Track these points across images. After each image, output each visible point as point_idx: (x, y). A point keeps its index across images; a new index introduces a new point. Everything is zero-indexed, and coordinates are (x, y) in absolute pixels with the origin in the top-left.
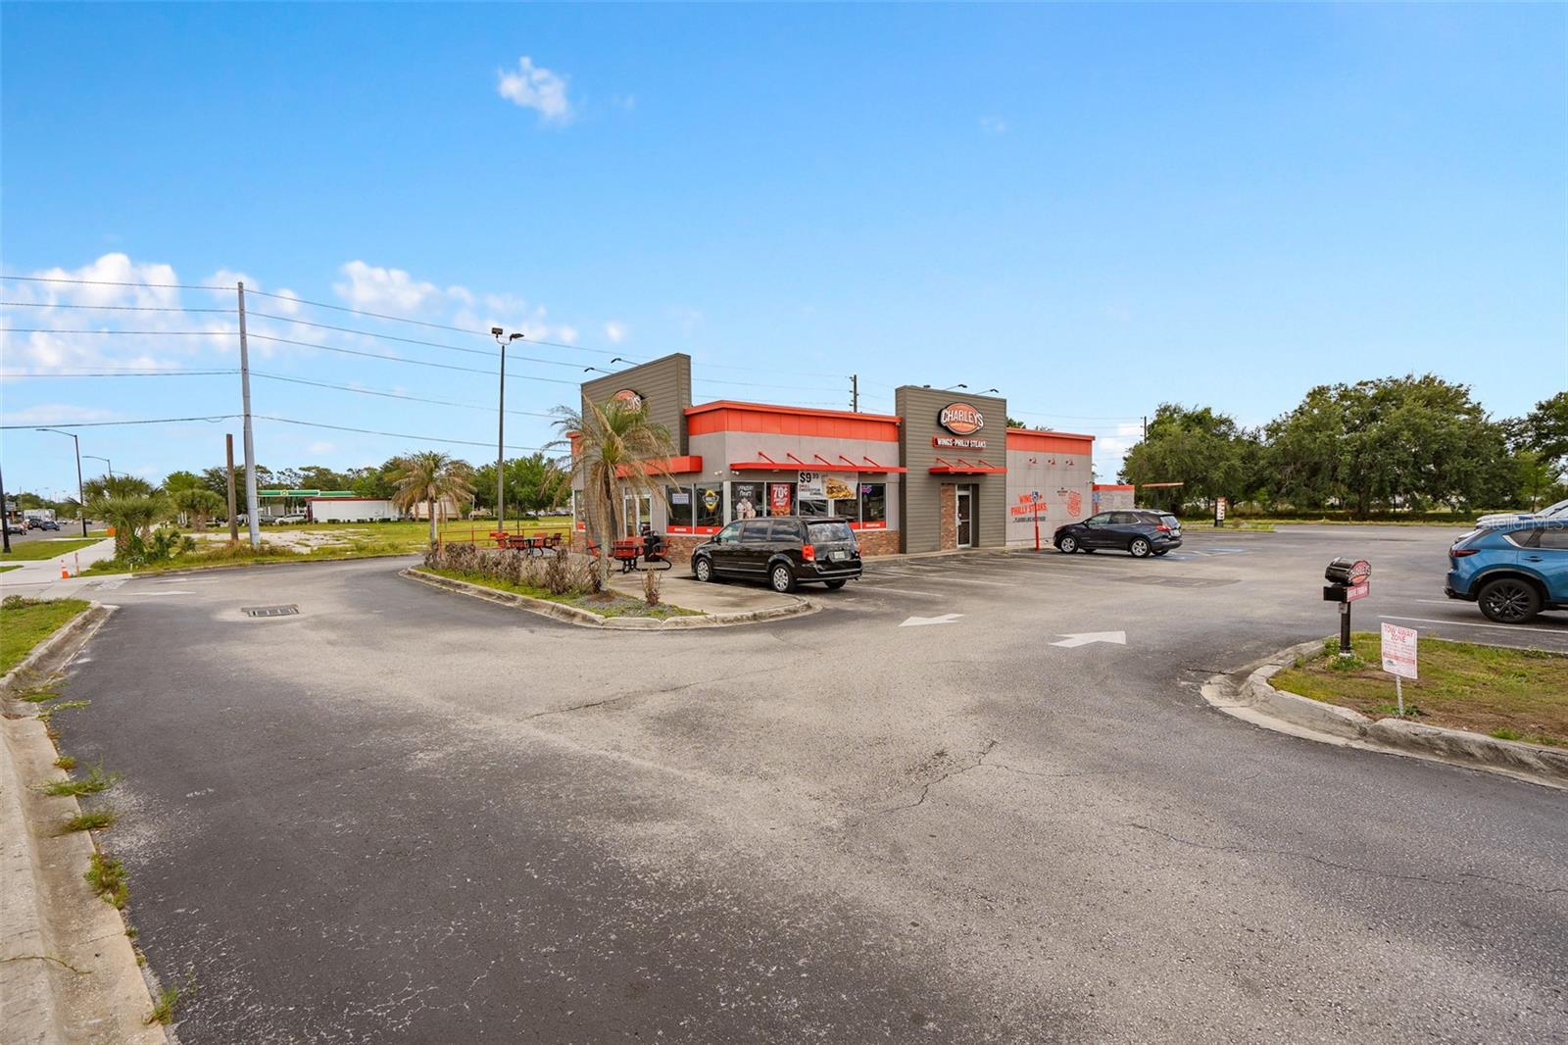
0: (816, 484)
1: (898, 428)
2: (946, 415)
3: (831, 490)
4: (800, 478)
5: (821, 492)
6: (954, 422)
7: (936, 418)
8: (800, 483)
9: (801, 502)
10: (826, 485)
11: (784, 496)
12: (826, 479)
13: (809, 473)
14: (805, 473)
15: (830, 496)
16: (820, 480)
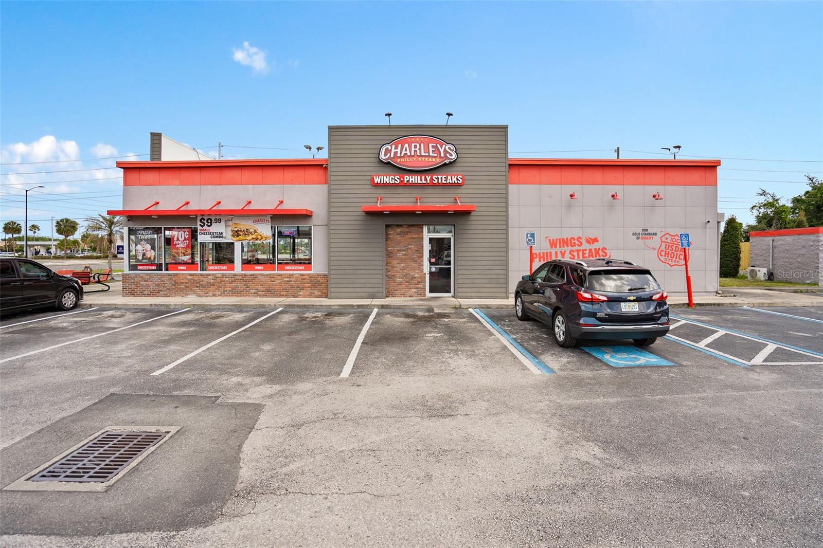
0: (216, 228)
3: (236, 233)
4: (199, 223)
5: (224, 235)
10: (229, 229)
11: (185, 239)
12: (230, 223)
13: (210, 217)
14: (206, 218)
15: (236, 239)
16: (223, 223)
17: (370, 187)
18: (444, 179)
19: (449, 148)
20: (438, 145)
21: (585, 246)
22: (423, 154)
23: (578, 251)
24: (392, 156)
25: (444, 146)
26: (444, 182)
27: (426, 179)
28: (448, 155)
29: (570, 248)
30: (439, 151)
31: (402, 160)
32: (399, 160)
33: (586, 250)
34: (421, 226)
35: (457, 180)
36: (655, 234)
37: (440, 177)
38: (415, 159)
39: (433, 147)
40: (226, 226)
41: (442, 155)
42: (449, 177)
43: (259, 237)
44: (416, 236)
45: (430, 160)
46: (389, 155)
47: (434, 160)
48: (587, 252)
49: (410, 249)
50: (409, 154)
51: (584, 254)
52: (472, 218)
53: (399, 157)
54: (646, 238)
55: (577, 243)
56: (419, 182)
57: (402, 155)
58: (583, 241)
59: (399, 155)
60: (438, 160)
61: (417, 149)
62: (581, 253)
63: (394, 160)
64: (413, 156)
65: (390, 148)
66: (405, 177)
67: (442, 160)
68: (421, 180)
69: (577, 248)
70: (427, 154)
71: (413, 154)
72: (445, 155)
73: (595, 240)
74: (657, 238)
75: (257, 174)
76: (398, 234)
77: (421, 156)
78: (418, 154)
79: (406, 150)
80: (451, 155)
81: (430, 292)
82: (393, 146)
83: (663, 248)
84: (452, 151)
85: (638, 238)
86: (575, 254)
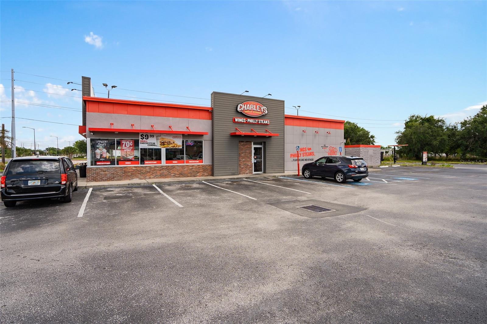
0: (151, 140)
1: (209, 113)
2: (241, 107)
3: (163, 144)
4: (140, 137)
5: (156, 144)
6: (246, 110)
7: (236, 108)
8: (140, 140)
9: (141, 149)
10: (159, 141)
11: (130, 146)
12: (159, 138)
14: (145, 134)
15: (162, 146)
16: (155, 138)
17: (232, 123)
18: (263, 122)
19: (265, 108)
20: (261, 107)
21: (307, 151)
22: (255, 110)
23: (305, 153)
24: (243, 109)
25: (263, 107)
26: (263, 123)
27: (256, 121)
28: (264, 111)
29: (303, 152)
30: (261, 109)
31: (247, 112)
32: (245, 112)
33: (307, 153)
34: (251, 142)
35: (268, 122)
36: (327, 147)
37: (261, 121)
38: (252, 112)
39: (259, 107)
40: (157, 139)
41: (262, 111)
42: (265, 121)
43: (176, 146)
44: (249, 146)
45: (258, 113)
46: (241, 109)
47: (259, 113)
48: (308, 154)
49: (247, 152)
50: (249, 109)
51: (307, 154)
52: (272, 139)
53: (245, 110)
54: (325, 148)
55: (305, 150)
56: (253, 122)
57: (247, 109)
58: (307, 149)
59: (245, 109)
60: (260, 113)
61: (252, 107)
62: (306, 154)
63: (244, 112)
64: (251, 110)
65: (242, 106)
66: (248, 119)
67: (262, 113)
68: (254, 121)
69: (305, 152)
70: (256, 110)
71: (251, 109)
72: (263, 111)
73: (310, 149)
74: (328, 148)
75: (175, 112)
76: (242, 145)
77: (254, 111)
78: (253, 110)
79: (248, 107)
80: (265, 111)
81: (255, 171)
82: (243, 105)
83: (330, 152)
84: (266, 109)
85: (323, 148)
86: (304, 154)
